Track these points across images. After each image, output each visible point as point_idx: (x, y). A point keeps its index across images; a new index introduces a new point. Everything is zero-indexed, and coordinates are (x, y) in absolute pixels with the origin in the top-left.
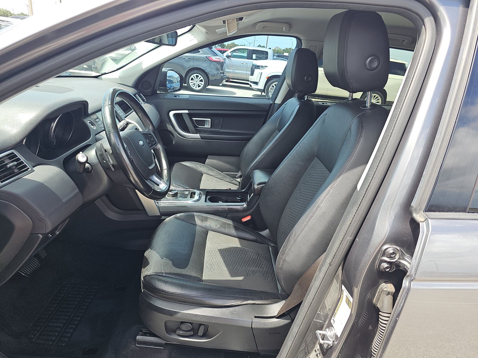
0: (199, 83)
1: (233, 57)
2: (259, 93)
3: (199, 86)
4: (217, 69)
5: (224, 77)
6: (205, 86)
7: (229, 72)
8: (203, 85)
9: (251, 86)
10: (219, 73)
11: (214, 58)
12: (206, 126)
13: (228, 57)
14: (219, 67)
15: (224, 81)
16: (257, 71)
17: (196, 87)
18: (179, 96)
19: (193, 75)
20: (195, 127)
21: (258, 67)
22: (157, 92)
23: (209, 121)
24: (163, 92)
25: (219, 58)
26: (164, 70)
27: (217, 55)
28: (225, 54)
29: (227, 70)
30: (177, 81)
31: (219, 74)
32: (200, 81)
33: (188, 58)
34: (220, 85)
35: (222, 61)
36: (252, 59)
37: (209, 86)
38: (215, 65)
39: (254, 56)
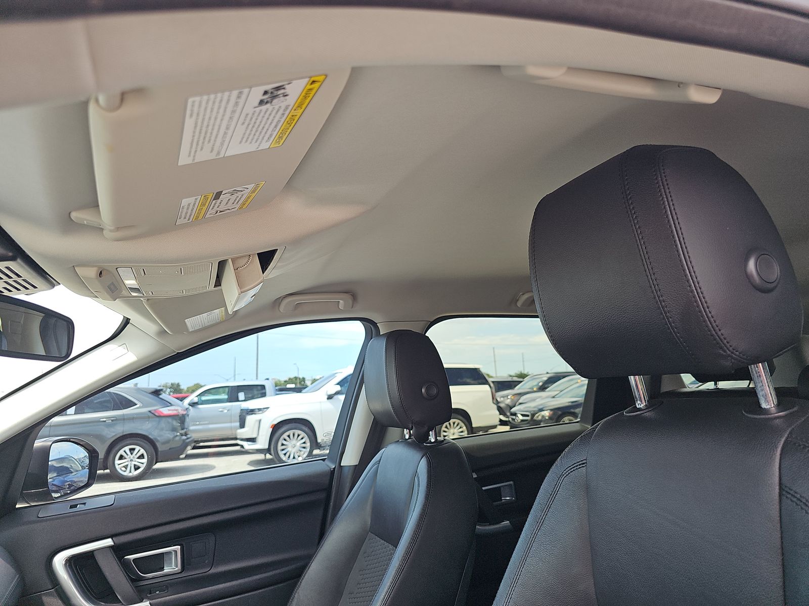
0: (137, 462)
1: (202, 404)
2: (261, 457)
3: (136, 468)
4: (174, 429)
5: (188, 440)
6: (150, 464)
7: (196, 430)
8: (145, 465)
9: (242, 446)
10: (177, 436)
11: (166, 411)
12: (167, 570)
13: (193, 404)
14: (176, 424)
15: (189, 448)
16: (250, 419)
17: (130, 472)
18: (85, 504)
19: (123, 449)
20: (135, 580)
21: (252, 412)
22: (17, 506)
23: (176, 552)
24: (36, 501)
25: (176, 408)
26: (38, 444)
27: (171, 405)
28: (187, 402)
29: (192, 428)
30: (82, 467)
31: (177, 438)
32: (139, 458)
33: (112, 420)
34: (181, 456)
35: (182, 412)
36: (238, 401)
37: (158, 463)
38: (168, 422)
39: (241, 396)
